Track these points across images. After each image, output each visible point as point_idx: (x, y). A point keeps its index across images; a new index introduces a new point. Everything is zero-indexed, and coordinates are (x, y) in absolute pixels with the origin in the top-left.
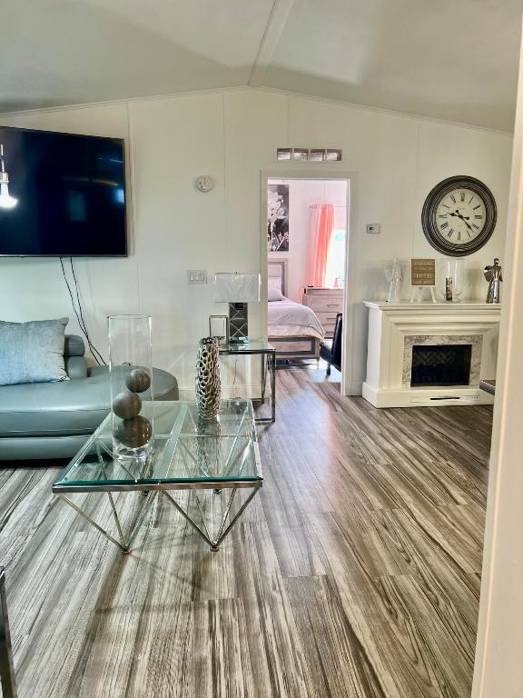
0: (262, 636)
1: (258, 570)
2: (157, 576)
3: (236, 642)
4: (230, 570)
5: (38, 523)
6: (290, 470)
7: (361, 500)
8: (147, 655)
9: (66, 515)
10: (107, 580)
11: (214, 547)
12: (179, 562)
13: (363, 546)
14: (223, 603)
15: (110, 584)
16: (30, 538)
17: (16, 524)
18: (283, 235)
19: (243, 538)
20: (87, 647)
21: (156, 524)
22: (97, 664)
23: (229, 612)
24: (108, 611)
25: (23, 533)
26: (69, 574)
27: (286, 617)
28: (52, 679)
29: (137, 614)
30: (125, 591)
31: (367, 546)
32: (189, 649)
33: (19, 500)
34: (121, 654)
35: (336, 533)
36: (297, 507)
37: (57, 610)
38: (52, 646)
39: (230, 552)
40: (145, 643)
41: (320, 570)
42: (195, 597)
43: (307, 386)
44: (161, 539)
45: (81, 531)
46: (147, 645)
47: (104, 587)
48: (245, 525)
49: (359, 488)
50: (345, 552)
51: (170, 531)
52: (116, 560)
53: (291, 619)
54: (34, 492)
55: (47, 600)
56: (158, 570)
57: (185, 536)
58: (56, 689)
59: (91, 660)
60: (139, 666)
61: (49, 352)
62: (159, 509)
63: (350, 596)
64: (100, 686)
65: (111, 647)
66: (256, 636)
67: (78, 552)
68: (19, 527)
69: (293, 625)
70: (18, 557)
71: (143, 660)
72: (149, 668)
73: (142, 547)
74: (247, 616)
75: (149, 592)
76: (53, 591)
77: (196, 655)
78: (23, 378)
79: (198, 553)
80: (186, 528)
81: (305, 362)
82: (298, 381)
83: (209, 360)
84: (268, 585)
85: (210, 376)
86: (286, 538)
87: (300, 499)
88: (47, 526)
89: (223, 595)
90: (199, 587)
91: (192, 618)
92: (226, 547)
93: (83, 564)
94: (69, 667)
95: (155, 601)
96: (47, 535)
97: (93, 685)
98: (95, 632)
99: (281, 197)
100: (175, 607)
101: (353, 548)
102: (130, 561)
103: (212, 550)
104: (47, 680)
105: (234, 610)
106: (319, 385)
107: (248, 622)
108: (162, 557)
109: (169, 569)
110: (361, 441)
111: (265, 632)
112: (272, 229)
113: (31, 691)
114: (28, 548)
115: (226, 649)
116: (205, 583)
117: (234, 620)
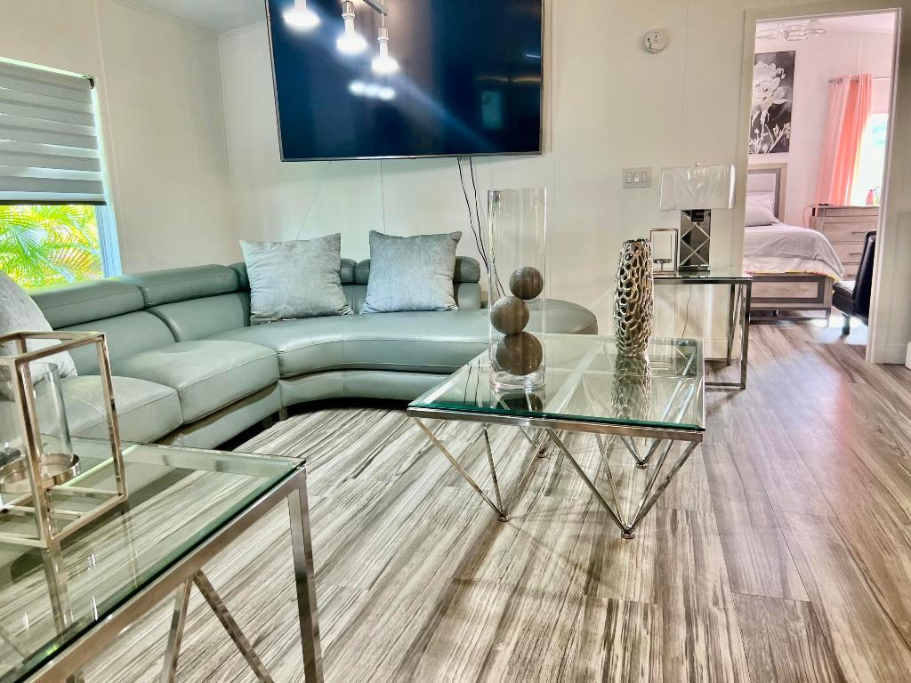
0: (686, 664)
1: (692, 574)
2: (539, 554)
3: (644, 662)
4: (647, 566)
5: (402, 470)
6: (763, 453)
7: (888, 508)
8: (511, 647)
9: (438, 465)
10: (473, 548)
11: (626, 532)
12: (573, 541)
13: (885, 573)
14: (630, 607)
15: (477, 552)
16: (390, 484)
17: (379, 468)
18: (781, 128)
19: (674, 530)
20: (434, 620)
21: (549, 493)
22: (445, 644)
23: (638, 620)
24: (468, 583)
25: (384, 478)
26: (428, 532)
27: (732, 648)
28: (386, 647)
29: (505, 596)
30: (494, 563)
31: (892, 574)
32: (571, 653)
33: (388, 442)
34: (477, 637)
35: (835, 548)
36: (767, 501)
37: (406, 569)
38: (392, 608)
39: (651, 543)
40: (511, 632)
41: (799, 594)
42: (590, 591)
43: (806, 348)
44: (552, 511)
45: (452, 485)
46: (513, 635)
47: (468, 555)
48: (679, 513)
49: (884, 489)
50: (849, 576)
51: (566, 503)
52: (489, 526)
53: (739, 651)
54: (405, 436)
55: (398, 556)
56: (542, 548)
57: (586, 513)
58: (387, 660)
59: (437, 635)
60: (498, 659)
61: (436, 273)
62: (556, 475)
63: (850, 640)
64: (443, 670)
65: (465, 627)
66: (678, 661)
67: (444, 508)
68: (382, 471)
69: (742, 662)
70: (373, 503)
71: (505, 653)
72: (511, 664)
73: (525, 517)
74: (666, 631)
75: (526, 571)
76: (406, 546)
77: (581, 665)
78: (404, 303)
79: (602, 536)
80: (590, 503)
81: (804, 314)
82: (792, 340)
83: (635, 265)
84: (706, 597)
85: (635, 288)
86: (744, 539)
87: (773, 492)
88: (412, 475)
89: (632, 596)
90: (598, 579)
91: (581, 616)
92: (646, 536)
93: (447, 524)
94: (408, 638)
95: (532, 584)
96: (411, 484)
97: (434, 666)
98: (448, 605)
99: (780, 70)
100: (560, 596)
101: (865, 572)
102: (507, 531)
103: (623, 536)
104: (379, 647)
105: (645, 619)
106: (827, 347)
107: (666, 641)
108: (550, 533)
109: (559, 548)
110: (896, 425)
111: (692, 661)
112: (763, 120)
113: (358, 654)
114: (387, 495)
115: (628, 668)
116: (607, 575)
117: (644, 633)
